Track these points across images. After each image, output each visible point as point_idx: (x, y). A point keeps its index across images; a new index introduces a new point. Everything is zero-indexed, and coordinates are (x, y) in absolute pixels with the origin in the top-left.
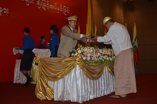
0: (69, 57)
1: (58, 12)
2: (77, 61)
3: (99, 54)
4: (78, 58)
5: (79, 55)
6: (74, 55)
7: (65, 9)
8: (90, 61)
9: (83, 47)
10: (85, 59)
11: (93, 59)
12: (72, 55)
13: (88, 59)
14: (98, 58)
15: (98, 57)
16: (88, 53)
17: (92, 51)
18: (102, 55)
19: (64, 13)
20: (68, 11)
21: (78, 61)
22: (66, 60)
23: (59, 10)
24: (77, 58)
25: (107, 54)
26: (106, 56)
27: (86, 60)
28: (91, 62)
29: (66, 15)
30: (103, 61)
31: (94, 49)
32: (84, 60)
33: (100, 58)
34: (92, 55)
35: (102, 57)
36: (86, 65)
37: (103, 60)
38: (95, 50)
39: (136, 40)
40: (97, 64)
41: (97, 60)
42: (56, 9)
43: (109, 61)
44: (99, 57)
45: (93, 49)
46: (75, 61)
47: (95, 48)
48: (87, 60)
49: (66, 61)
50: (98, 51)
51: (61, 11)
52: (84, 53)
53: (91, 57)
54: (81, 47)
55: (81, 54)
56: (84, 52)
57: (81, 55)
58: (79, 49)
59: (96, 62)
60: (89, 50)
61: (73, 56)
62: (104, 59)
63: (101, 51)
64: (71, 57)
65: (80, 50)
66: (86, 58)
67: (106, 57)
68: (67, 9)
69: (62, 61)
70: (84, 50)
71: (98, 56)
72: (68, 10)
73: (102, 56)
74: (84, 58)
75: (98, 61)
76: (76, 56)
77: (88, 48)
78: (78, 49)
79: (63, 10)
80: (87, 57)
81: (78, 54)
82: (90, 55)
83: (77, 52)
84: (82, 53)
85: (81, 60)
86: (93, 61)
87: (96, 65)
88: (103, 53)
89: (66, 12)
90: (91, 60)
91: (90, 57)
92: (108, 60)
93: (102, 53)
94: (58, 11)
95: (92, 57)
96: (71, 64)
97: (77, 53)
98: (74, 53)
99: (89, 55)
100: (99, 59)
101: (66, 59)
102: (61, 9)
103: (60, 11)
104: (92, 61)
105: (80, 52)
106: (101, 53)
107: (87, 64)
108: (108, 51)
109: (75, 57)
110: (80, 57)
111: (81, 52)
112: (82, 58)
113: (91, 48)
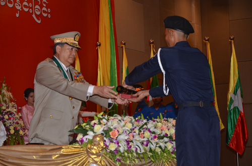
0: (71, 143)
1: (17, 15)
2: (93, 154)
3: (147, 134)
4: (95, 147)
5: (98, 139)
6: (84, 139)
7: (37, 7)
8: (126, 154)
9: (106, 117)
10: (113, 149)
11: (134, 149)
12: (78, 139)
13: (121, 149)
14: (147, 145)
15: (145, 143)
16: (121, 131)
17: (130, 126)
18: (155, 137)
19: (34, 16)
20: (45, 12)
21: (97, 154)
22: (62, 151)
23: (19, 8)
24: (95, 145)
25: (167, 135)
26: (166, 139)
27: (117, 151)
28: (130, 155)
29: (39, 22)
30: (157, 153)
31: (134, 120)
32: (111, 151)
33: (152, 146)
34: (131, 138)
35: (157, 143)
36: (118, 164)
37: (158, 150)
38: (136, 124)
39: (239, 92)
40: (144, 162)
41: (145, 150)
42: (11, 6)
43: (172, 153)
44: (148, 141)
45: (131, 122)
46: (89, 153)
47: (135, 118)
48: (120, 151)
49: (62, 155)
50: (145, 126)
51: (26, 10)
52: (111, 133)
53: (128, 144)
54: (100, 115)
55: (102, 134)
56: (111, 130)
57: (105, 139)
58: (96, 121)
59: (141, 156)
60: (123, 123)
61: (82, 141)
62: (160, 147)
63: (151, 125)
64: (77, 145)
65: (100, 123)
66: (116, 146)
67: (166, 143)
68: (41, 6)
69: (51, 156)
70: (109, 123)
71: (145, 139)
72: (44, 9)
73: (156, 140)
74: (113, 147)
75: (145, 153)
76: (91, 142)
77: (120, 118)
78: (93, 122)
79: (32, 8)
80: (118, 143)
81: (95, 137)
82: (126, 138)
83: (92, 130)
84: (106, 133)
85: (104, 151)
86: (135, 154)
87: (140, 163)
88: (158, 132)
89: (38, 13)
90: (129, 150)
91: (126, 143)
92: (171, 151)
93: (155, 130)
94: (17, 10)
95: (131, 144)
96: (76, 164)
97: (91, 134)
98: (85, 133)
99: (124, 137)
100: (148, 148)
101: (61, 148)
102: (25, 6)
103: (22, 12)
104: (132, 152)
105: (99, 129)
106: (154, 133)
107: (119, 160)
108: (169, 125)
109: (87, 144)
110: (102, 144)
111: (102, 129)
112: (107, 146)
113: (127, 118)
